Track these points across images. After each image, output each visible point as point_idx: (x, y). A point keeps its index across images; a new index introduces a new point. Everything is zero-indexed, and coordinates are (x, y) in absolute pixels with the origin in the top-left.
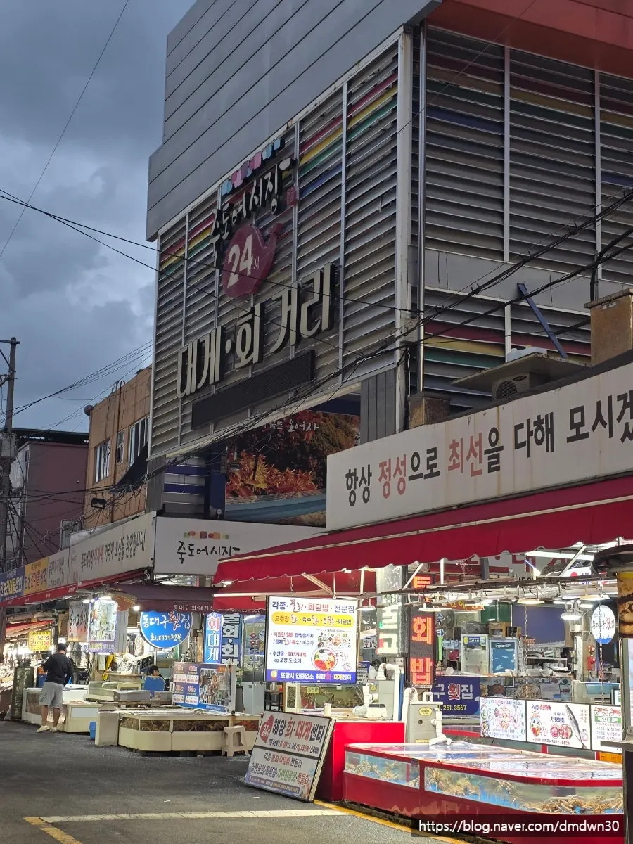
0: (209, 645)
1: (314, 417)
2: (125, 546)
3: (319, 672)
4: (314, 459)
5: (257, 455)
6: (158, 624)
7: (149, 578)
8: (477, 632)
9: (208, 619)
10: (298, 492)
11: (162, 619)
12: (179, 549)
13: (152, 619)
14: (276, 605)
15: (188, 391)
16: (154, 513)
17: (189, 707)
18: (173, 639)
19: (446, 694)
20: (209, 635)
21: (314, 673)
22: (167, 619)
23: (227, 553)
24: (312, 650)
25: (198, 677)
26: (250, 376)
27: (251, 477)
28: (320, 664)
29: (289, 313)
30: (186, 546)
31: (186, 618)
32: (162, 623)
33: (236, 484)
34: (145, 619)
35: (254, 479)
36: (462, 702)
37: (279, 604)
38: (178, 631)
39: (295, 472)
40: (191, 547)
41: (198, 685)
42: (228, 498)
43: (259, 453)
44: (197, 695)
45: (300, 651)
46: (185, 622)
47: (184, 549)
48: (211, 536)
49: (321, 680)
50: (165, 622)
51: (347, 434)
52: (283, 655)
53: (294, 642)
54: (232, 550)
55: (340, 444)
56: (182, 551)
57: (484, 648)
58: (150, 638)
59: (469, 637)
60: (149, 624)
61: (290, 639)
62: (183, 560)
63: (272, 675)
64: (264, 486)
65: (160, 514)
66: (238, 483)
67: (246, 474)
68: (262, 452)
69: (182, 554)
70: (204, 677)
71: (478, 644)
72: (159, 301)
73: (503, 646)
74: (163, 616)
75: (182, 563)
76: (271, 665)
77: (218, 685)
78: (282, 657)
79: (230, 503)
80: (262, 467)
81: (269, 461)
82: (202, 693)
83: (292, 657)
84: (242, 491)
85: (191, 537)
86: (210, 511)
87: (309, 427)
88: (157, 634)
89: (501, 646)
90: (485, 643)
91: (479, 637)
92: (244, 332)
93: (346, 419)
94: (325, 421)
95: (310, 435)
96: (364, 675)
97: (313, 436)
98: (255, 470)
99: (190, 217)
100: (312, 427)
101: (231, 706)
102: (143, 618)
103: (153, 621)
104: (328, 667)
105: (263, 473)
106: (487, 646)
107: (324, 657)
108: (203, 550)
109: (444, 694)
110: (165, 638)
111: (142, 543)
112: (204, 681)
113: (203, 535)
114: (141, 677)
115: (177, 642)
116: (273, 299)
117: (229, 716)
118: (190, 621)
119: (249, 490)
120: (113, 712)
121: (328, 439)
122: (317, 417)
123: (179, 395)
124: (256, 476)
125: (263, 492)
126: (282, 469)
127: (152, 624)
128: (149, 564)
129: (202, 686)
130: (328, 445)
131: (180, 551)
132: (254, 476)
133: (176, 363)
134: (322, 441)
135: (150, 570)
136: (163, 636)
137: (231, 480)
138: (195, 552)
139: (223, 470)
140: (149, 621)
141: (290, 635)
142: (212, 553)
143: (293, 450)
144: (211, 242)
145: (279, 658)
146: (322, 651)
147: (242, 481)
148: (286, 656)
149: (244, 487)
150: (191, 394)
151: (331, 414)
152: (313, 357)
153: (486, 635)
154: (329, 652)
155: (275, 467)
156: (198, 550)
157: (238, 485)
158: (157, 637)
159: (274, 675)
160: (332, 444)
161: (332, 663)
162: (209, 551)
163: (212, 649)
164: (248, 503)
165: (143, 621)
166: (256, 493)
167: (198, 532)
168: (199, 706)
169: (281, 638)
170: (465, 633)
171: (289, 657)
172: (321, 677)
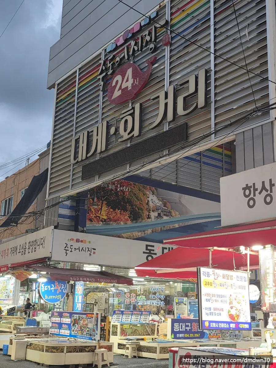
0: (76, 302)
1: (129, 185)
2: (27, 247)
3: (231, 323)
4: (129, 205)
5: (103, 201)
6: (49, 290)
7: (48, 263)
8: (182, 296)
9: (76, 287)
10: (122, 222)
11: (51, 287)
12: (65, 248)
13: (46, 287)
14: (204, 274)
15: (80, 159)
16: (53, 227)
17: (63, 336)
18: (57, 298)
19: (191, 328)
20: (77, 296)
21: (229, 323)
22: (55, 286)
23: (89, 251)
24: (226, 307)
25: (70, 319)
26: (129, 145)
27: (100, 212)
28: (231, 316)
29: (166, 104)
30: (69, 246)
31: (64, 286)
32: (51, 289)
33: (92, 215)
34: (42, 287)
35: (101, 213)
36: (197, 332)
37: (206, 273)
38: (60, 293)
39: (120, 211)
40: (71, 247)
41: (70, 324)
42: (88, 222)
43: (104, 200)
44: (70, 330)
45: (220, 307)
46: (63, 288)
47: (68, 248)
48: (82, 241)
49: (233, 328)
50: (53, 288)
51: (144, 194)
52: (210, 310)
53: (216, 301)
54: (92, 249)
55: (141, 199)
56: (67, 249)
57: (185, 304)
58: (45, 297)
59: (178, 299)
60: (44, 289)
61: (214, 298)
62: (67, 253)
63: (206, 325)
64: (105, 218)
65: (56, 227)
66: (93, 215)
67: (97, 211)
68: (105, 200)
69: (66, 250)
70: (75, 320)
71: (183, 302)
72: (56, 117)
73: (194, 303)
74: (52, 285)
75: (66, 255)
76: (205, 317)
77: (87, 325)
78: (210, 311)
79: (89, 225)
80: (105, 208)
81: (108, 205)
82: (73, 329)
83: (216, 311)
84: (95, 219)
85: (71, 241)
86: (79, 229)
87: (127, 189)
88: (48, 296)
89: (193, 303)
90: (186, 302)
91: (183, 299)
92: (126, 121)
93: (144, 187)
94: (134, 187)
95: (128, 193)
96: (147, 318)
97: (129, 194)
98: (101, 209)
99: (79, 71)
100: (128, 189)
101: (98, 337)
102: (41, 286)
103: (47, 288)
104: (236, 319)
105: (105, 211)
106: (187, 303)
107: (233, 312)
108: (78, 249)
109: (190, 328)
110: (53, 297)
111: (42, 244)
112: (75, 322)
113: (78, 241)
114: (25, 318)
115: (59, 300)
116: (151, 99)
117: (96, 343)
118: (66, 288)
119: (98, 219)
120: (23, 340)
121: (135, 196)
122: (131, 185)
123: (73, 161)
124: (102, 212)
125: (105, 220)
126: (114, 210)
127: (46, 289)
128: (49, 255)
129: (74, 325)
130: (135, 199)
131: (65, 249)
132: (101, 212)
133: (71, 146)
134: (132, 197)
135: (49, 259)
136: (52, 297)
137: (90, 213)
138: (73, 250)
139: (86, 207)
140: (44, 288)
141: (214, 295)
142: (82, 251)
143: (120, 200)
144: (98, 77)
145: (208, 312)
146: (232, 308)
147: (95, 214)
148: (212, 311)
149: (96, 217)
150: (82, 160)
151: (137, 184)
152: (186, 126)
153: (187, 298)
154: (235, 308)
155: (111, 208)
156: (75, 249)
157: (92, 216)
158: (49, 297)
159: (207, 324)
160: (137, 199)
161: (238, 316)
162: (80, 250)
163: (78, 304)
164: (97, 225)
165: (42, 288)
166: (102, 221)
167: (75, 239)
168: (71, 336)
169: (209, 298)
170: (176, 297)
171: (214, 312)
172: (233, 326)
